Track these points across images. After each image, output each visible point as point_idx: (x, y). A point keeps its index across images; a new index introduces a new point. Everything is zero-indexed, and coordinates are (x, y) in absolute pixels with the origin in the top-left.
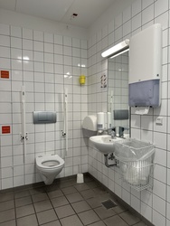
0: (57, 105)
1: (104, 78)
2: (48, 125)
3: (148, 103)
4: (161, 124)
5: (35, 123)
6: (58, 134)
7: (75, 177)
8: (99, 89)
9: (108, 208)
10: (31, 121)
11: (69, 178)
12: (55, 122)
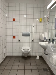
0: (31, 30)
1: (48, 18)
2: (27, 37)
5: (23, 36)
6: (31, 40)
7: (36, 56)
9: (44, 71)
10: (22, 35)
11: (34, 56)
12: (30, 36)
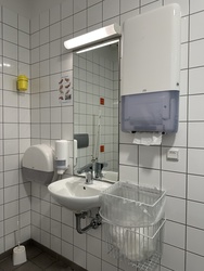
1: (65, 84)
3: (159, 128)
4: (176, 160)
8: (57, 102)
